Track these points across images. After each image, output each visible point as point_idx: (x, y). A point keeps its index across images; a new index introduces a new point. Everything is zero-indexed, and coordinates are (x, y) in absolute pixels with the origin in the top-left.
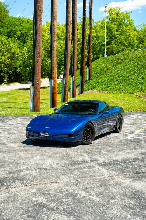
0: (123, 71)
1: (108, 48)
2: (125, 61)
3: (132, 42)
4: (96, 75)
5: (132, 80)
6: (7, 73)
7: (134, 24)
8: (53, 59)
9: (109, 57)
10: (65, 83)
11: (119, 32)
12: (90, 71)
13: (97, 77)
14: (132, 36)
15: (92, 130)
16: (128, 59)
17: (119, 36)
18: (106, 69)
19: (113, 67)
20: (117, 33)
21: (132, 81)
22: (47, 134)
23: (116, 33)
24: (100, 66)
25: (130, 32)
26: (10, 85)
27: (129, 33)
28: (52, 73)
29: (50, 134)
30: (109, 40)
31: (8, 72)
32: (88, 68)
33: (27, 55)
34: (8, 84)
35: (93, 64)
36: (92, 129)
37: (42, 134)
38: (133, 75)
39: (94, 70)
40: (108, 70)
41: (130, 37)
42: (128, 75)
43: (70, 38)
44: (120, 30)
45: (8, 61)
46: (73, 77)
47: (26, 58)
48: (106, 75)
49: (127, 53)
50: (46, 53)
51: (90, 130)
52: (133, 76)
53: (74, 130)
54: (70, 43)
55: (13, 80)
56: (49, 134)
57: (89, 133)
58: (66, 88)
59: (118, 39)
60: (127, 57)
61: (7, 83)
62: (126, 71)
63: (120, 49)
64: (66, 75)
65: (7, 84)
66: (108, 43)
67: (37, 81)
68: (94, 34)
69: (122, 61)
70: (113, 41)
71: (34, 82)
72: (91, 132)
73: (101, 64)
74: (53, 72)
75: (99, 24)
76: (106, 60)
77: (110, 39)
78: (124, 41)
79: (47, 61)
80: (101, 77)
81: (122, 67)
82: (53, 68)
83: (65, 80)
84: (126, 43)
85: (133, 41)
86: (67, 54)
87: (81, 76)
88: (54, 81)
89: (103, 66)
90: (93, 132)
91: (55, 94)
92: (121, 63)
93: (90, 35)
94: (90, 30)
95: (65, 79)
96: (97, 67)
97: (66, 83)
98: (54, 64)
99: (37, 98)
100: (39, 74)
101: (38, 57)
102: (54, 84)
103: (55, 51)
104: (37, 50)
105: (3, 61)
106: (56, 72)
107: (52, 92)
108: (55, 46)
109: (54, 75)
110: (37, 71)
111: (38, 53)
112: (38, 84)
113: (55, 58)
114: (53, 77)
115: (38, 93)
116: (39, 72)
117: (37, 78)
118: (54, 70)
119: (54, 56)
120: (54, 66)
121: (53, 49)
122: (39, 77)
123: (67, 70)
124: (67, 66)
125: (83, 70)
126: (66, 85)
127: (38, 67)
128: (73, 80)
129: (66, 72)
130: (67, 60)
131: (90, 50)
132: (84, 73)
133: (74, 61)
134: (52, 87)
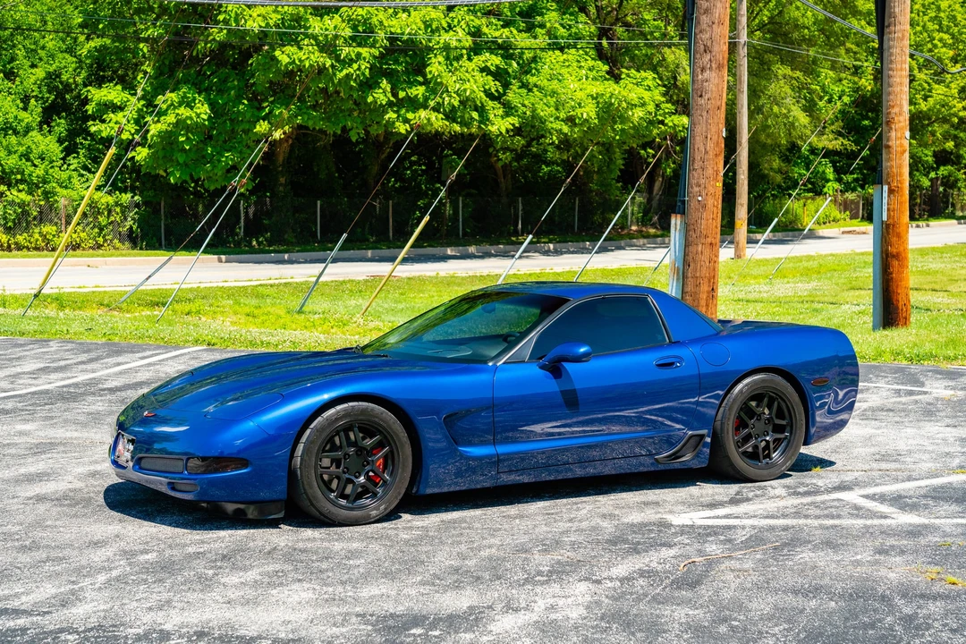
8: (890, 77)
28: (884, 151)
65: (959, 218)
67: (696, 189)
74: (888, 147)
82: (888, 123)
88: (891, 191)
91: (895, 263)
98: (891, 103)
99: (698, 275)
100: (706, 152)
101: (703, 70)
102: (892, 207)
103: (900, 35)
104: (701, 32)
105: (938, 107)
106: (901, 145)
107: (882, 252)
108: (897, 10)
109: (889, 160)
110: (698, 138)
111: (702, 47)
112: (704, 206)
113: (899, 73)
114: (888, 174)
115: (700, 249)
116: (710, 145)
117: (699, 174)
118: (893, 134)
119: (891, 62)
120: (896, 110)
121: (889, 26)
122: (710, 171)
127: (702, 122)
134: (882, 221)
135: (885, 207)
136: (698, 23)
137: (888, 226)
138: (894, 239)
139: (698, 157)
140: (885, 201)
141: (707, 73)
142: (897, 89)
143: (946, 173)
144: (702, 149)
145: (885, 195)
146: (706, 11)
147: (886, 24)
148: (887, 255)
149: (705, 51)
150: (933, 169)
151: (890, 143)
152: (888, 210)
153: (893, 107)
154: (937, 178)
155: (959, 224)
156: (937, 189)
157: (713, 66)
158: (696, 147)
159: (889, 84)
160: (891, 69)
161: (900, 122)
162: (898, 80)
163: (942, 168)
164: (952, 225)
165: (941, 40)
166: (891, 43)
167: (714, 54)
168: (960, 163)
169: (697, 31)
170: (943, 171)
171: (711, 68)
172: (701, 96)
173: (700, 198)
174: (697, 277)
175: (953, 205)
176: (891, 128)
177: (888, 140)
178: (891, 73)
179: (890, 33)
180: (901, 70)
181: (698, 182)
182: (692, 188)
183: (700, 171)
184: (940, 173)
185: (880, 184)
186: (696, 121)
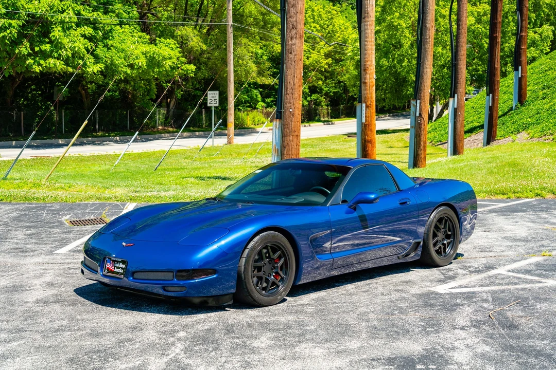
4: (541, 93)
6: (327, 94)
8: (365, 45)
10: (418, 115)
12: (521, 81)
13: (544, 98)
15: (286, 261)
22: (120, 268)
26: (332, 124)
28: (362, 84)
29: (126, 266)
31: (331, 92)
32: (517, 74)
34: (327, 121)
37: (109, 265)
39: (539, 78)
45: (324, 62)
46: (454, 97)
53: (203, 254)
55: (345, 112)
56: (123, 266)
58: (420, 128)
61: (326, 119)
64: (420, 90)
65: (324, 122)
67: (288, 105)
71: (281, 108)
72: (282, 265)
74: (365, 83)
82: (365, 70)
83: (418, 105)
87: (488, 95)
88: (367, 107)
91: (370, 145)
95: (418, 101)
96: (550, 69)
97: (420, 114)
98: (366, 59)
99: (290, 153)
100: (294, 84)
101: (292, 38)
102: (368, 115)
103: (371, 23)
104: (290, 17)
105: (314, 62)
106: (372, 82)
107: (362, 139)
108: (369, 9)
109: (366, 90)
110: (289, 76)
111: (291, 25)
112: (293, 115)
113: (370, 43)
114: (365, 97)
115: (291, 139)
116: (296, 80)
117: (290, 97)
118: (368, 76)
119: (366, 37)
120: (368, 63)
121: (364, 18)
122: (296, 95)
123: (422, 76)
124: (423, 65)
125: (494, 80)
126: (421, 120)
127: (292, 67)
128: (456, 107)
129: (421, 84)
130: (425, 48)
131: (524, 22)
132: (496, 87)
133: (459, 53)
134: (362, 123)
135: (364, 115)
136: (288, 12)
137: (365, 125)
138: (369, 133)
139: (289, 87)
140: (364, 112)
141: (294, 41)
142: (369, 52)
143: (315, 98)
144: (292, 82)
145: (364, 108)
146: (293, 6)
147: (363, 17)
148: (365, 141)
149: (293, 28)
150: (309, 96)
151: (366, 81)
152: (366, 117)
153: (368, 61)
154: (311, 100)
155: (325, 124)
156: (312, 107)
157: (297, 36)
158: (288, 81)
159: (365, 49)
160: (366, 41)
161: (371, 70)
162: (370, 47)
163: (313, 95)
164: (321, 125)
165: (315, 27)
166: (366, 27)
167: (298, 30)
168: (322, 93)
169: (288, 17)
170: (314, 97)
171: (296, 38)
172: (291, 53)
173: (291, 110)
174: (290, 154)
175: (319, 115)
176: (367, 73)
177: (365, 79)
178: (366, 43)
179: (365, 21)
180: (371, 42)
181: (289, 101)
182: (286, 104)
183: (291, 95)
184: (312, 98)
185: (361, 102)
186: (288, 67)
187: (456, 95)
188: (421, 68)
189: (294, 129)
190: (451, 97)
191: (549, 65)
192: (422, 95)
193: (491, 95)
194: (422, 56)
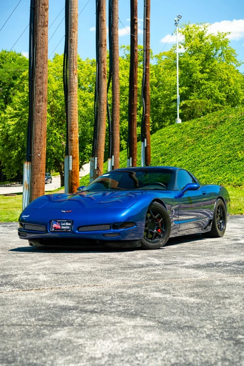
0: (219, 146)
1: (183, 105)
2: (221, 128)
3: (233, 94)
4: (161, 159)
5: (238, 161)
7: (236, 58)
8: (71, 112)
9: (186, 123)
10: (96, 168)
11: (205, 75)
12: (147, 150)
14: (233, 82)
15: (164, 220)
16: (228, 124)
17: (206, 82)
18: (180, 146)
19: (197, 140)
20: (202, 75)
21: (237, 163)
22: (66, 226)
23: (200, 75)
24: (167, 140)
25: (229, 74)
27: (226, 76)
28: (69, 142)
29: (72, 224)
30: (186, 90)
32: (144, 145)
33: (13, 123)
35: (154, 138)
36: (163, 217)
37: (55, 225)
38: (238, 152)
39: (156, 149)
40: (185, 147)
41: (228, 83)
42: (227, 153)
43: (105, 73)
44: (208, 70)
46: (111, 158)
47: (12, 127)
48: (181, 157)
49: (225, 113)
50: (54, 118)
51: (159, 218)
52: (240, 155)
53: (124, 214)
54: (105, 83)
56: (70, 224)
57: (158, 224)
59: (203, 87)
60: (225, 119)
62: (223, 146)
63: (208, 107)
64: (97, 150)
66: (183, 97)
67: (37, 151)
68: (152, 79)
69: (213, 127)
70: (193, 92)
71: (31, 153)
72: (162, 222)
73: (169, 137)
74: (71, 140)
75: (164, 57)
76: (181, 129)
77: (187, 88)
78: (217, 91)
79: (55, 134)
80: (172, 162)
81: (215, 138)
82: (71, 131)
83: (96, 161)
84: (221, 96)
85: (236, 92)
86: (101, 107)
87: (129, 158)
88: (73, 158)
89: (175, 139)
90: (165, 224)
91: (75, 187)
92: (212, 131)
93: (146, 75)
94: (146, 64)
95: (96, 158)
96: (162, 142)
97: (98, 168)
98: (72, 123)
100: (41, 136)
101: (39, 101)
102: (74, 164)
103: (75, 96)
104: (38, 86)
106: (77, 140)
107: (69, 183)
109: (72, 145)
110: (37, 129)
111: (39, 92)
112: (41, 158)
113: (75, 111)
114: (72, 151)
115: (39, 176)
116: (43, 133)
117: (38, 145)
118: (74, 135)
119: (72, 106)
120: (74, 126)
121: (70, 92)
122: (43, 144)
123: (99, 139)
124: (99, 131)
125: (133, 147)
126: (98, 172)
127: (40, 123)
128: (113, 165)
129: (98, 145)
130: (101, 119)
131: (147, 106)
132: (135, 152)
133: (114, 125)
134: (69, 171)
135: (71, 165)
136: (37, 82)
137: (72, 172)
138: (75, 178)
139: (38, 137)
140: (71, 162)
141: (41, 103)
142: (75, 117)
144: (40, 134)
145: (71, 159)
146: (40, 78)
148: (72, 184)
149: (40, 94)
151: (73, 139)
152: (72, 165)
158: (37, 133)
159: (71, 115)
160: (72, 109)
161: (76, 130)
162: (75, 114)
166: (72, 99)
167: (44, 95)
169: (36, 85)
171: (42, 101)
172: (39, 112)
173: (39, 155)
174: (38, 188)
176: (73, 133)
177: (71, 137)
178: (72, 111)
179: (71, 95)
181: (38, 148)
182: (35, 150)
183: (39, 143)
185: (68, 155)
186: (37, 122)
187: (113, 156)
188: (98, 134)
189: (41, 169)
190: (109, 158)
191: (161, 139)
192: (99, 153)
193: (131, 158)
194: (98, 124)
